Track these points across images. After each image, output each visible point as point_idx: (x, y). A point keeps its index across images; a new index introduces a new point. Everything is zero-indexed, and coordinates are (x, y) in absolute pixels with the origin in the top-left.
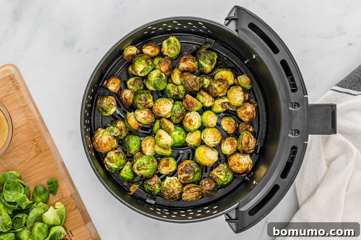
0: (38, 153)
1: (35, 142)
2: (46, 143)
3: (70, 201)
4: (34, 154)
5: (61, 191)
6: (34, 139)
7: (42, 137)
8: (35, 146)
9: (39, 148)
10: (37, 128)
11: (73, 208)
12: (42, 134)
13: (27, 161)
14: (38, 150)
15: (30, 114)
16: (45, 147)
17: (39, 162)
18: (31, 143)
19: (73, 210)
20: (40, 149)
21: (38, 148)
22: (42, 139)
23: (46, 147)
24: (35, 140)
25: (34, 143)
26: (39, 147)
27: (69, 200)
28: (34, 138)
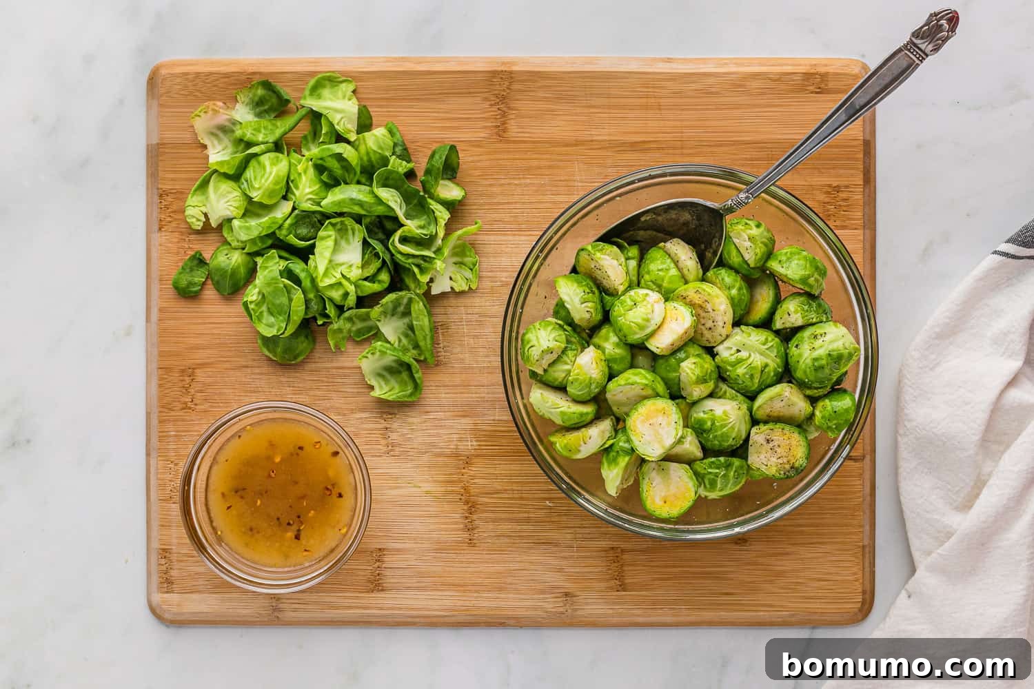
0: (190, 370)
1: (186, 403)
2: (160, 386)
3: (169, 219)
4: (200, 375)
5: (178, 253)
6: (184, 409)
7: (163, 407)
8: (189, 392)
9: (182, 380)
10: (165, 434)
11: (169, 199)
12: (160, 412)
13: (227, 365)
14: (188, 379)
15: (165, 476)
16: (166, 379)
17: (197, 348)
18: (196, 405)
19: (170, 193)
20: (181, 378)
21: (184, 383)
22: (167, 400)
23: (165, 376)
24: (181, 406)
25: (187, 400)
26: (180, 385)
27: (170, 222)
28: (181, 413)
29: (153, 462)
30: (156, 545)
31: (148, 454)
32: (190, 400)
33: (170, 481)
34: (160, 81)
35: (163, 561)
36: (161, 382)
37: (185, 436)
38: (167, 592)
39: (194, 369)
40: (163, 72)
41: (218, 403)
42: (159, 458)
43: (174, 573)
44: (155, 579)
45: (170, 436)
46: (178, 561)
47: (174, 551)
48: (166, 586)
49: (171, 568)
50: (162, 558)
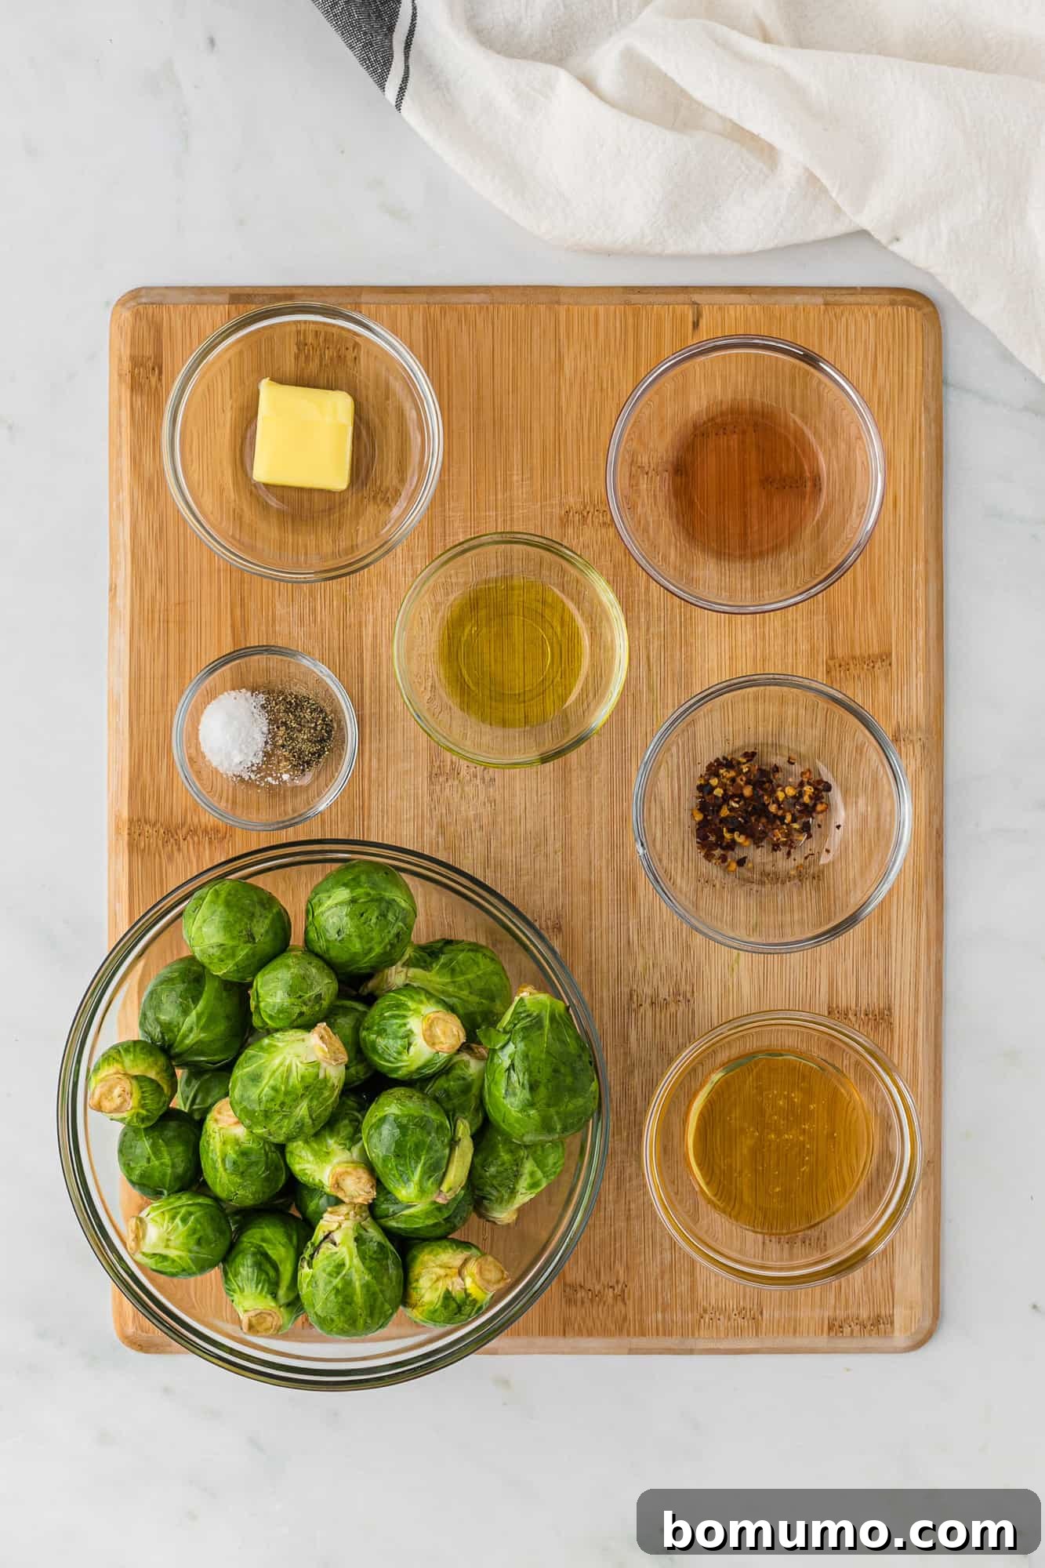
29: (702, 1344)
30: (822, 1341)
31: (691, 1352)
32: (611, 1290)
33: (729, 1319)
34: (144, 1334)
35: (847, 1330)
36: (585, 1331)
37: (663, 1298)
38: (892, 1323)
39: (565, 1285)
40: (130, 1330)
41: (615, 1249)
42: (697, 1335)
43: (864, 1314)
44: (873, 1341)
45: (664, 1318)
46: (846, 1308)
47: (831, 1313)
48: (882, 1326)
49: (857, 1319)
50: (842, 1332)
